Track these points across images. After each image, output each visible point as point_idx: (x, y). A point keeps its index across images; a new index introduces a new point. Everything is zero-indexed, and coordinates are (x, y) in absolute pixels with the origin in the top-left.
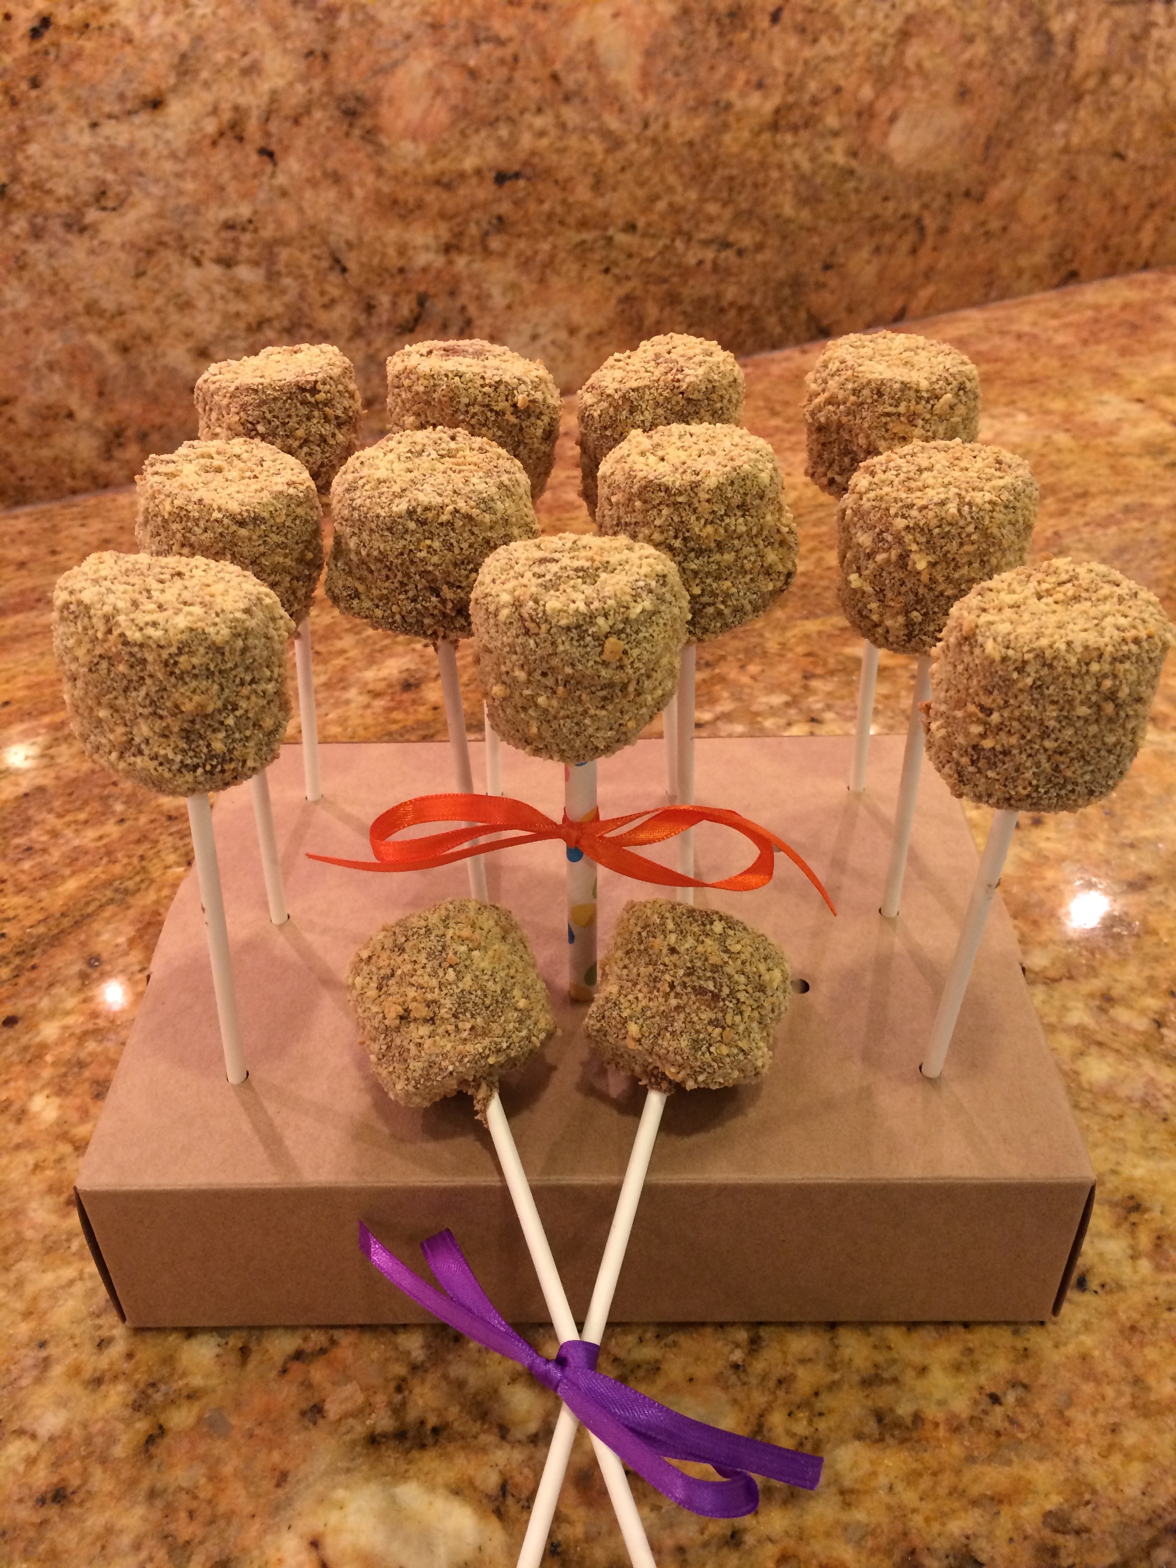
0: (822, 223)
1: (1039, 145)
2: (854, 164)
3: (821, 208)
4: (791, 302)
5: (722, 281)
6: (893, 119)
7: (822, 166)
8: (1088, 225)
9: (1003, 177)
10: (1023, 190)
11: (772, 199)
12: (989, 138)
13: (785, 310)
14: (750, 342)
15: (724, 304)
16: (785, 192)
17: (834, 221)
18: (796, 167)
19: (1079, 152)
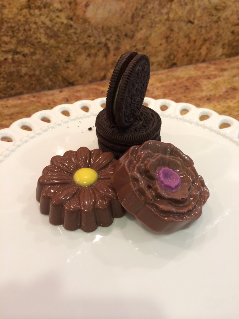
0: (61, 45)
1: (155, 17)
2: (72, 23)
3: (59, 39)
4: (53, 73)
5: (18, 66)
6: (87, 6)
7: (56, 23)
8: (179, 47)
9: (141, 29)
10: (150, 34)
11: (35, 36)
12: (133, 15)
13: (51, 76)
14: (38, 87)
15: (22, 74)
16: (40, 33)
17: (67, 44)
18: (43, 23)
19: (173, 21)
